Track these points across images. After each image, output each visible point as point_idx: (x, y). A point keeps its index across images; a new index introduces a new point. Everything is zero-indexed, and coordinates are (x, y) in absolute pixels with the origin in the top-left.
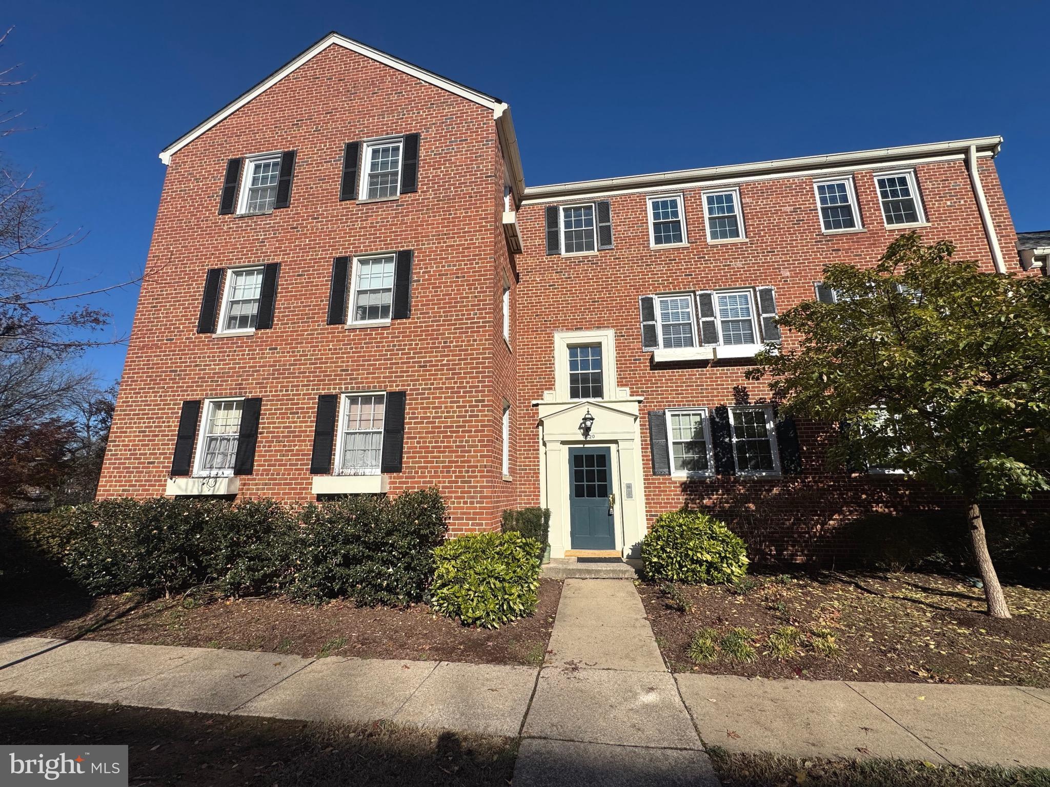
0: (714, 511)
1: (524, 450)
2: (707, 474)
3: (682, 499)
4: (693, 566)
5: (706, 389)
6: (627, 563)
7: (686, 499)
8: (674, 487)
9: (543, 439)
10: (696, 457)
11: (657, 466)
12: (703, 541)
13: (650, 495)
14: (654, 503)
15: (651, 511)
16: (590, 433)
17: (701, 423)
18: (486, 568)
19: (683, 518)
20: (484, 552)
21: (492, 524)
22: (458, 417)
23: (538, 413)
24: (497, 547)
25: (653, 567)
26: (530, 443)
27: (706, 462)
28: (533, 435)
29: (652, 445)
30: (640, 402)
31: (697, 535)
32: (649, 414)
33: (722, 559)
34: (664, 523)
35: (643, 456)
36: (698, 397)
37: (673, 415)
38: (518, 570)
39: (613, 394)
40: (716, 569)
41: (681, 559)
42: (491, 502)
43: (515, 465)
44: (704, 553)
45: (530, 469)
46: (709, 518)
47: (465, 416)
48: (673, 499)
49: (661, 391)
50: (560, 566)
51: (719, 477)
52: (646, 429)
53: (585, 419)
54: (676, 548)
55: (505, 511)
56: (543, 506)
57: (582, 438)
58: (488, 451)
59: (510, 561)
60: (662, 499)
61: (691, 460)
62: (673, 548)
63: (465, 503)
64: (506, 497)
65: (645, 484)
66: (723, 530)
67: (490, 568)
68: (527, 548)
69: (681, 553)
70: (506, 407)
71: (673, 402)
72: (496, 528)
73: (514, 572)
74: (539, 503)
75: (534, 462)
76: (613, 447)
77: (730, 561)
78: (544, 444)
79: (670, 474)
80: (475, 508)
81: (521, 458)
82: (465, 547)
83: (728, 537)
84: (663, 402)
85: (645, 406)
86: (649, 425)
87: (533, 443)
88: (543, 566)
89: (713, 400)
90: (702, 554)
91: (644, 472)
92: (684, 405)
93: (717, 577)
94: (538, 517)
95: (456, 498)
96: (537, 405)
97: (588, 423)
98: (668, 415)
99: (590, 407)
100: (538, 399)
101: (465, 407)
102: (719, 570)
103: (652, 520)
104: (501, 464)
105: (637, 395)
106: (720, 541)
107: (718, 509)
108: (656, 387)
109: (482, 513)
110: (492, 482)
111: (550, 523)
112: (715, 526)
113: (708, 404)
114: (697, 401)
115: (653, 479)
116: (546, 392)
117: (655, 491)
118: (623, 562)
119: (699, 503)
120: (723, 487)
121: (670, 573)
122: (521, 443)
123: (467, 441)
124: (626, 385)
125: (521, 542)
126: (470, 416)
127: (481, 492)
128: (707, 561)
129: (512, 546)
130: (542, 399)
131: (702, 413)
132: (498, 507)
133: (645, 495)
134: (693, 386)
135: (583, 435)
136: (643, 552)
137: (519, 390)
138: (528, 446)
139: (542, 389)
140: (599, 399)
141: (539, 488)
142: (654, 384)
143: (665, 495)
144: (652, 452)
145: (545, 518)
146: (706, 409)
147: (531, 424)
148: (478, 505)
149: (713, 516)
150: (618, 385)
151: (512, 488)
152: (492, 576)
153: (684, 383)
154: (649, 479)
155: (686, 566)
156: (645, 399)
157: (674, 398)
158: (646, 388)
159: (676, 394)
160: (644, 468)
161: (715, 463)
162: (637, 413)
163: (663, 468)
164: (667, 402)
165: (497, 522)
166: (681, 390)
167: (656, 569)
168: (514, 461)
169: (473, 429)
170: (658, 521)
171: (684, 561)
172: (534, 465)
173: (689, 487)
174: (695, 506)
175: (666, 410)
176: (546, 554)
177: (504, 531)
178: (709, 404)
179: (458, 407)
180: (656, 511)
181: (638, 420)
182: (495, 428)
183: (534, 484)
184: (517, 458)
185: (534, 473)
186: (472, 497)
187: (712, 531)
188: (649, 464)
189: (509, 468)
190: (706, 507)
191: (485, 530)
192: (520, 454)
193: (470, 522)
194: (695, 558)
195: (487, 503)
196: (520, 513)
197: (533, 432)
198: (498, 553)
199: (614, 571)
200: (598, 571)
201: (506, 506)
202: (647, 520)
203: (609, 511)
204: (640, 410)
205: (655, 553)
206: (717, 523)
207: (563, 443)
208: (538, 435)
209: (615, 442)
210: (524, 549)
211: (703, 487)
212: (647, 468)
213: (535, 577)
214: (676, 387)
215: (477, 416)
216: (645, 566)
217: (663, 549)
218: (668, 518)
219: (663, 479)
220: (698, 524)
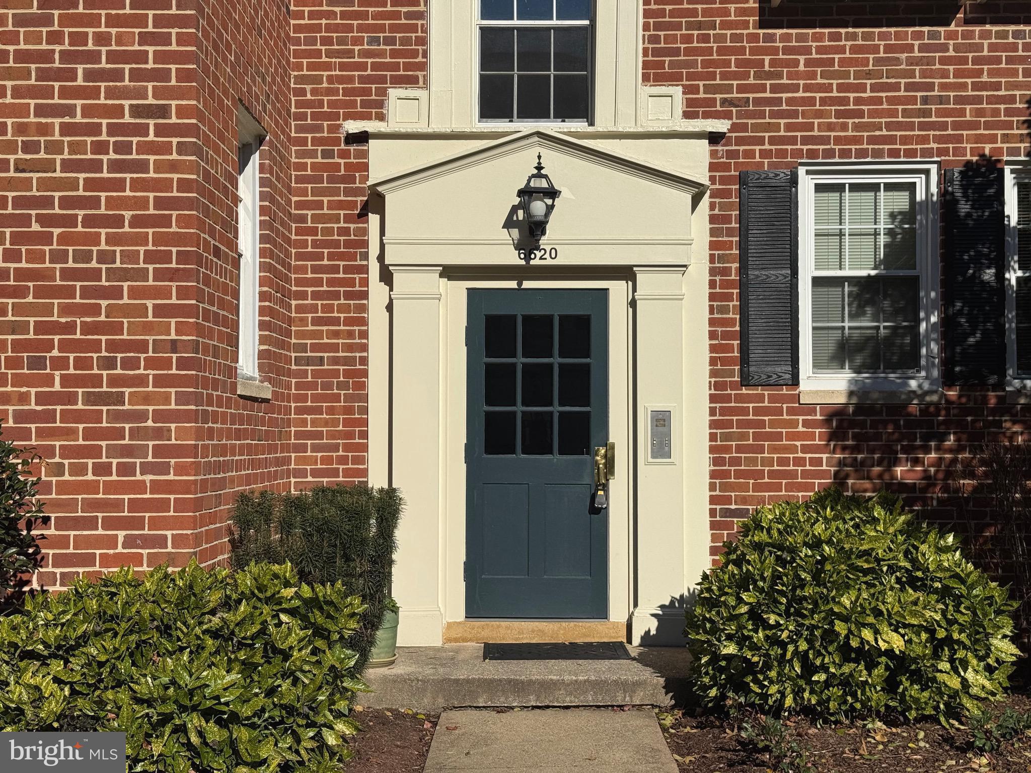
0: (924, 501)
1: (316, 296)
2: (913, 384)
3: (827, 461)
4: (847, 669)
5: (941, 100)
6: (641, 659)
7: (841, 463)
8: (806, 423)
9: (381, 258)
10: (884, 326)
11: (755, 354)
12: (881, 592)
13: (728, 449)
14: (739, 474)
15: (728, 500)
16: (544, 241)
17: (909, 215)
18: (173, 682)
19: (827, 521)
20: (166, 630)
21: (197, 540)
22: (67, 166)
23: (365, 167)
24: (213, 612)
25: (721, 670)
26: (335, 269)
27: (916, 344)
28: (348, 244)
29: (744, 285)
30: (714, 138)
31: (866, 572)
32: (742, 180)
33: (938, 646)
34: (763, 537)
35: (712, 322)
36: (910, 126)
37: (819, 188)
38: (286, 685)
39: (625, 108)
40: (917, 677)
41: (811, 646)
42: (196, 468)
43: (283, 345)
44: (884, 628)
45: (335, 361)
46: (908, 523)
47: (96, 166)
48: (799, 462)
49: (790, 101)
50: (428, 671)
51: (952, 393)
52: (730, 231)
53: (527, 193)
54: (798, 613)
55: (243, 498)
56: (377, 481)
57: (513, 258)
58: (183, 293)
59: (258, 659)
60: (766, 461)
61: (868, 339)
62: (788, 614)
63: (102, 469)
64: (250, 449)
65: (712, 412)
66: (947, 560)
67: (186, 679)
68: (318, 617)
69: (812, 628)
70: (249, 139)
71: (825, 140)
72: (214, 552)
73: (271, 692)
74: (365, 473)
75: (350, 335)
76: (617, 290)
77: (960, 654)
78: (386, 277)
79: (795, 382)
80: (139, 487)
81: (303, 321)
82: (101, 615)
83: (963, 581)
84: (793, 140)
85: (731, 154)
86: (740, 219)
87: (347, 270)
88: (371, 673)
89: (959, 139)
90: (876, 632)
91: (713, 374)
92: (862, 153)
93: (916, 701)
94: (358, 516)
95: (67, 452)
96: (363, 138)
97: (538, 207)
98: (806, 184)
99: (544, 152)
100: (366, 117)
101: (95, 130)
102: (925, 680)
103: (728, 526)
104: (233, 341)
105: (707, 115)
106: (936, 591)
107: (938, 493)
108: (775, 89)
109: (163, 505)
110: (197, 399)
111: (400, 534)
112: (923, 548)
113: (941, 152)
114: (905, 140)
115: (740, 398)
116: (394, 93)
117: (744, 437)
118: (627, 656)
119: (880, 476)
120: (960, 426)
121: (773, 689)
122: (303, 269)
123: (105, 257)
124: (672, 78)
125: (297, 595)
126: (116, 166)
127: (159, 433)
128: (889, 653)
129: (266, 609)
130: (381, 117)
131: (919, 181)
132: (221, 484)
133: (712, 450)
134: (896, 87)
135: (518, 247)
136: (694, 624)
137: (300, 79)
138: (331, 282)
139: (383, 79)
140: (579, 126)
141: (365, 423)
142: (770, 75)
143: (773, 450)
144: (743, 310)
145: (381, 520)
146: (934, 168)
147: (341, 205)
148: (148, 478)
149: (919, 517)
150: (646, 78)
151: (273, 422)
152: (194, 708)
153: (869, 75)
154: (728, 398)
155: (825, 669)
156: (734, 128)
157: (830, 127)
158: (741, 89)
159: (839, 115)
160: (713, 361)
161: (943, 349)
162: (702, 176)
163: (777, 363)
164: (806, 140)
165: (217, 534)
166: (858, 101)
167: (729, 678)
168: (280, 331)
169: (128, 214)
170: (746, 530)
171: (819, 654)
172: (350, 348)
173: (852, 424)
174: (867, 484)
175: (802, 171)
176: (380, 634)
177: (239, 563)
178: (945, 152)
179: (66, 130)
180: (744, 500)
181: (706, 201)
182: (207, 211)
183: (348, 410)
184: (290, 321)
185: (347, 374)
186: (128, 451)
187: (914, 561)
188: (730, 349)
189: (262, 355)
190: (903, 487)
191: (172, 559)
192: (299, 309)
193: (121, 534)
194: (854, 643)
195: (181, 469)
196: (297, 505)
197: (344, 231)
198: (215, 634)
199: (598, 685)
200: (547, 686)
201: (249, 480)
202: (714, 526)
203: (593, 497)
204: (712, 167)
205: (732, 628)
206: (932, 537)
207: (451, 272)
208: (365, 244)
209: (626, 273)
210: (304, 618)
211: (897, 426)
212: (724, 361)
213: (342, 705)
214: (841, 88)
215: (142, 166)
216: (697, 670)
217: (755, 615)
218: (779, 520)
219: (772, 399)
220: (872, 539)
